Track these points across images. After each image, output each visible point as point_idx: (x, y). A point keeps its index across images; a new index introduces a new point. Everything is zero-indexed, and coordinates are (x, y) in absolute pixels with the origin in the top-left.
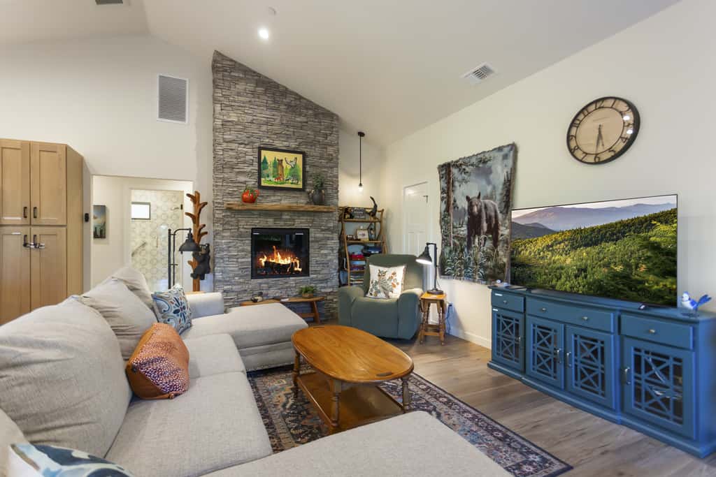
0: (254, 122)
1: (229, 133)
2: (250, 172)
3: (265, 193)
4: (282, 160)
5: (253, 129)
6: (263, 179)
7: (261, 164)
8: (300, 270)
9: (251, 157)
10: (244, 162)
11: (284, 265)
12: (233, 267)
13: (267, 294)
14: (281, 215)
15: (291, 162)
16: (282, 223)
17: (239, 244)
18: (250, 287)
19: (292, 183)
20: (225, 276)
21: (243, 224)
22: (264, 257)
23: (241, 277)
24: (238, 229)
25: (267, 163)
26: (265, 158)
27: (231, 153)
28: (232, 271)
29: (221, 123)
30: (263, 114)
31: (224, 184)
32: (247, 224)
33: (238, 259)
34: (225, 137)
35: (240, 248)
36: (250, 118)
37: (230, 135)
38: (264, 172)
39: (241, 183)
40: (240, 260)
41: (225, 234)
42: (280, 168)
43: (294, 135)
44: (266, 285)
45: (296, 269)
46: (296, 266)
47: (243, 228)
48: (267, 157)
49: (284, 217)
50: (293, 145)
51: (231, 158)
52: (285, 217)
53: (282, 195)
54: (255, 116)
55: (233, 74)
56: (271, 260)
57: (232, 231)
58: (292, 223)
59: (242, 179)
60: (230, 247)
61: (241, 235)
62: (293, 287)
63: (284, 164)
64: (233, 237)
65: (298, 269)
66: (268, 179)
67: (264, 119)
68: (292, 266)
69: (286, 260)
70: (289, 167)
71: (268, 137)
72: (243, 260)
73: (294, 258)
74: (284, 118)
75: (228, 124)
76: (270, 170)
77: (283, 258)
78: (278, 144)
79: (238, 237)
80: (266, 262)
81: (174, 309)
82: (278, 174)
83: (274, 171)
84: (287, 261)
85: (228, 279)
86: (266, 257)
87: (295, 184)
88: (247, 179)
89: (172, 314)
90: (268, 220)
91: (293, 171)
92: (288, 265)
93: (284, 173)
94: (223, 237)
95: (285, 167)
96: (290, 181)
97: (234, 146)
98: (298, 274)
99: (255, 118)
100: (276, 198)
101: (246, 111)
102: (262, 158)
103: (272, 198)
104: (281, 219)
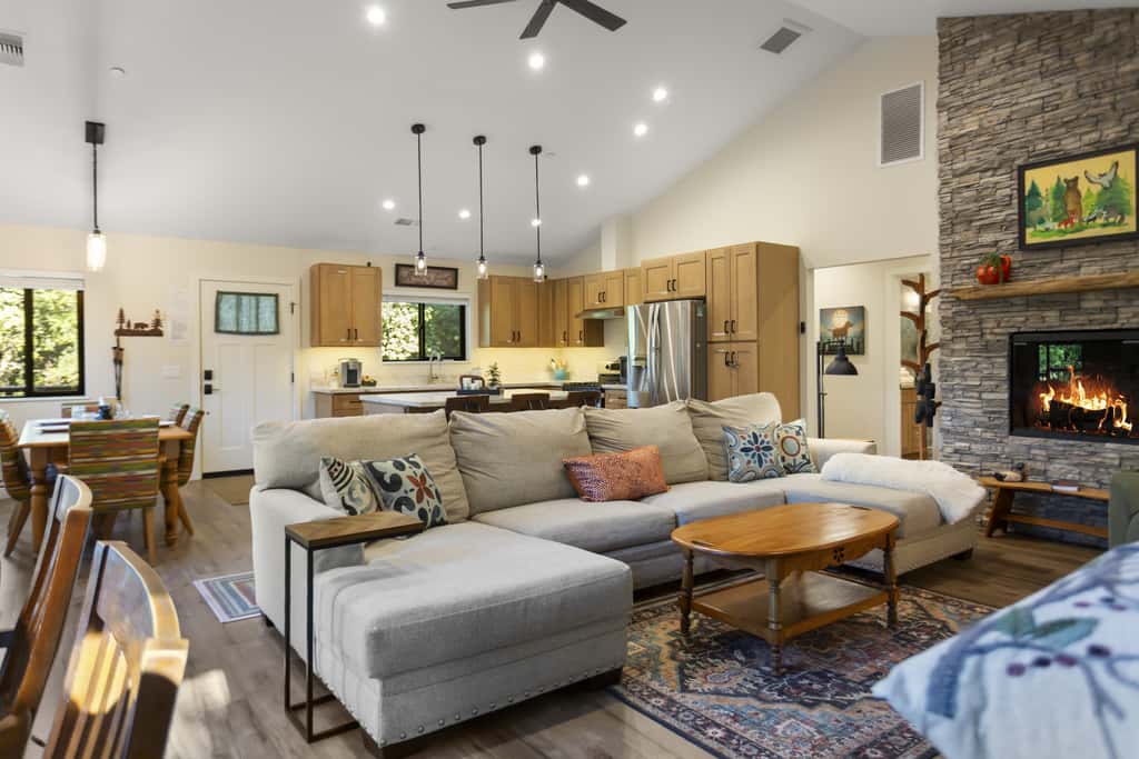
0: (1013, 117)
1: (962, 157)
2: (1004, 220)
3: (1037, 258)
4: (1076, 179)
5: (1014, 133)
6: (1029, 231)
7: (1025, 200)
8: (1129, 426)
9: (1008, 191)
10: (992, 205)
11: (1090, 411)
12: (971, 408)
13: (1045, 471)
14: (1079, 301)
15: (1101, 176)
16: (1082, 318)
17: (984, 366)
18: (1007, 450)
19: (1104, 225)
20: (956, 422)
21: (990, 325)
22: (1048, 392)
23: (988, 428)
24: (982, 335)
25: (1038, 194)
26: (1033, 185)
27: (966, 194)
28: (971, 415)
29: (947, 145)
30: (1031, 95)
31: (955, 254)
32: (999, 327)
33: (981, 392)
34: (955, 167)
35: (986, 372)
36: (1004, 113)
37: (965, 160)
38: (1033, 215)
39: (986, 246)
40: (984, 396)
41: (957, 347)
42: (1071, 198)
43: (1114, 108)
44: (1044, 453)
45: (1118, 424)
46: (1119, 416)
47: (992, 333)
48: (1037, 182)
49: (1085, 305)
50: (1111, 132)
51: (968, 203)
52: (1091, 303)
53: (1082, 254)
54: (1016, 104)
55: (969, 43)
56: (1062, 399)
57: (971, 339)
58: (1113, 316)
59: (988, 238)
60: (965, 370)
61: (986, 348)
62: (1112, 466)
63: (1083, 186)
64: (972, 350)
65: (1122, 424)
66: (1040, 228)
67: (1037, 102)
68: (1110, 415)
69: (1096, 399)
70: (1096, 189)
71: (1045, 138)
72: (992, 396)
73: (1115, 397)
74: (1086, 81)
75: (960, 140)
76: (1048, 205)
77: (1089, 396)
78: (1070, 144)
79: (980, 351)
80: (1053, 403)
81: (742, 446)
82: (1066, 212)
83: (1055, 210)
84: (1097, 403)
85: (962, 429)
86: (1052, 392)
87: (1114, 224)
88: (999, 236)
89: (738, 451)
90: (1048, 314)
91: (1108, 195)
92: (1100, 413)
93: (1083, 204)
94: (953, 351)
95: (1083, 193)
96: (1100, 221)
97: (972, 178)
98: (1122, 436)
99: (1014, 108)
100: (1066, 264)
101: (996, 103)
102: (1028, 187)
103: (1057, 266)
104: (1079, 308)
